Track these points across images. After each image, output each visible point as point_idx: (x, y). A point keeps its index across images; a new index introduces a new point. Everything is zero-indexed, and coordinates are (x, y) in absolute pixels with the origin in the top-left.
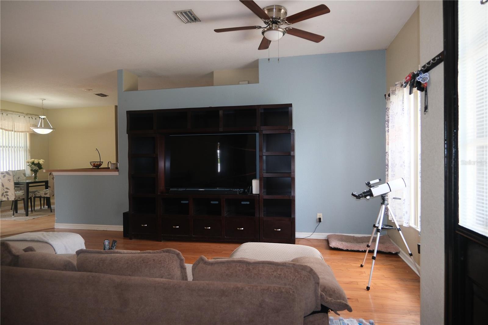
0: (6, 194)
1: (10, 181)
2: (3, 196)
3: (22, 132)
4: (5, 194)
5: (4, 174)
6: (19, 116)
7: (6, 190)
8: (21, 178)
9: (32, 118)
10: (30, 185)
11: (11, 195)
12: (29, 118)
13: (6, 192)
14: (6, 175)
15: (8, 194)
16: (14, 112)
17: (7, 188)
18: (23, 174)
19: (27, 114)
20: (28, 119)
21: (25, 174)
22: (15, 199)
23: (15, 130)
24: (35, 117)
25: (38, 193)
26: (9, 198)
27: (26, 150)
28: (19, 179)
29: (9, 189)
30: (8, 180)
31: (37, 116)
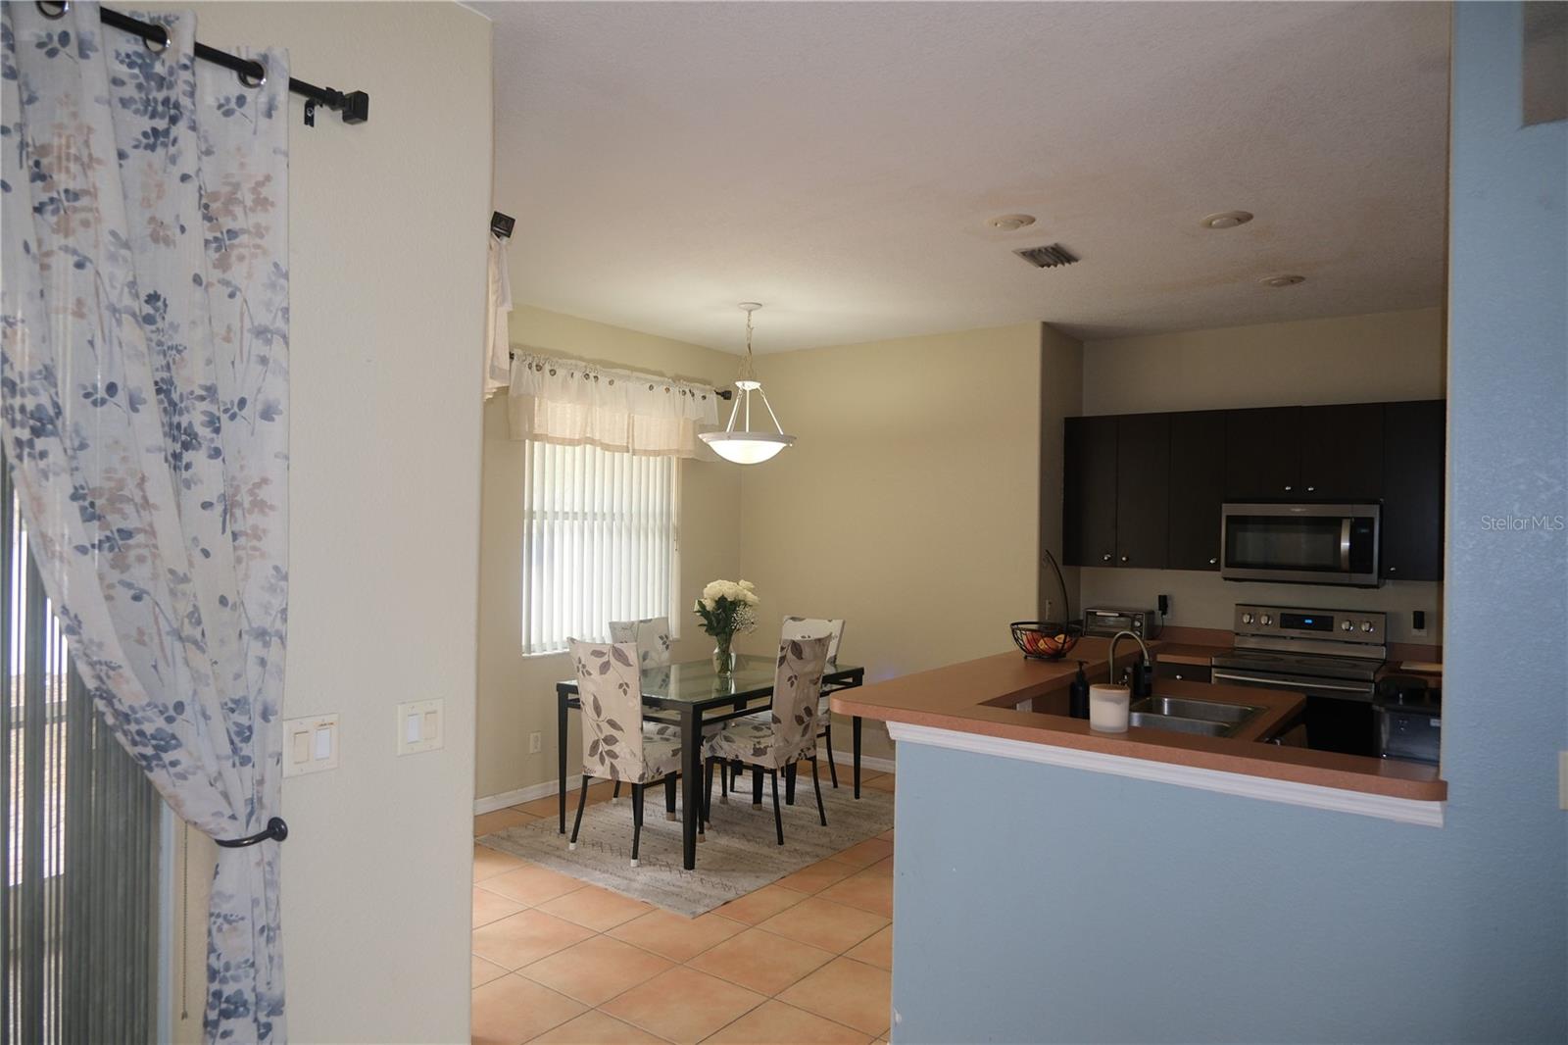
0: (607, 748)
1: (625, 692)
2: (597, 757)
3: (657, 453)
4: (603, 747)
5: (605, 659)
6: (651, 387)
7: (608, 731)
8: (653, 654)
9: (693, 395)
10: (705, 716)
11: (628, 756)
12: (684, 393)
13: (610, 740)
14: (613, 661)
15: (616, 748)
16: (633, 369)
17: (612, 724)
18: (661, 638)
19: (676, 379)
20: (679, 397)
21: (664, 639)
22: (642, 777)
23: (636, 447)
24: (702, 390)
25: (725, 744)
26: (619, 768)
27: (665, 530)
28: (647, 661)
29: (619, 729)
30: (621, 686)
31: (708, 387)
